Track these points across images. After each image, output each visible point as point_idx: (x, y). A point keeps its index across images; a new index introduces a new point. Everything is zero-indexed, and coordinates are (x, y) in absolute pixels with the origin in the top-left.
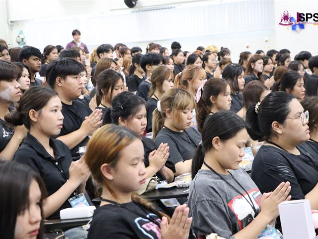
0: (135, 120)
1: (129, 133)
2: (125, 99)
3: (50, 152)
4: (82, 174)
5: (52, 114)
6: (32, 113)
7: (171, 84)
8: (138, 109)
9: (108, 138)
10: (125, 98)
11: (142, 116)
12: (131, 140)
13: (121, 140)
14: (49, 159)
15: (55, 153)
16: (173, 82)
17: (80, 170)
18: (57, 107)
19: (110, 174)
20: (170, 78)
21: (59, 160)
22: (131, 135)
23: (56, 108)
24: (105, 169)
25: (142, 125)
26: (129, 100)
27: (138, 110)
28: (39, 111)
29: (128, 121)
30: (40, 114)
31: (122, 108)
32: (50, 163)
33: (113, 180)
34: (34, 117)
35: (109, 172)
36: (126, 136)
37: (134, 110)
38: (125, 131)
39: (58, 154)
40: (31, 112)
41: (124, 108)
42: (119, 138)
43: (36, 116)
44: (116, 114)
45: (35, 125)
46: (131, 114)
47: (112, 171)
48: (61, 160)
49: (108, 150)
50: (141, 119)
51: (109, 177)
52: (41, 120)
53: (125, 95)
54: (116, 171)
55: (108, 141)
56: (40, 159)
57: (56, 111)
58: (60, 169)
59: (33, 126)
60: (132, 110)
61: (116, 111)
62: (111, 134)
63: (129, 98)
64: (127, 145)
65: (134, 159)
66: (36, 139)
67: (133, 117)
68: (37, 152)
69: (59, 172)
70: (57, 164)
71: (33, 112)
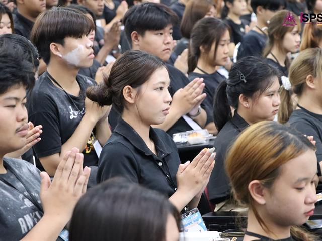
0: (265, 100)
1: (297, 139)
2: (249, 68)
3: (151, 146)
4: (197, 183)
5: (156, 94)
6: (127, 91)
7: (298, 37)
8: (268, 82)
9: (264, 143)
10: (249, 66)
11: (274, 92)
12: (299, 151)
13: (283, 148)
14: (151, 158)
15: (157, 149)
16: (301, 35)
17: (194, 176)
18: (163, 83)
19: (262, 196)
20: (295, 29)
21: (163, 159)
22: (301, 142)
23: (161, 85)
24: (254, 188)
25: (273, 106)
26: (255, 70)
27: (269, 84)
28: (138, 88)
29: (254, 100)
30: (139, 93)
31: (245, 81)
32: (152, 163)
33: (265, 204)
34: (130, 96)
35: (260, 192)
36: (293, 144)
37: (264, 84)
38: (291, 135)
39: (161, 150)
40: (126, 89)
41: (247, 81)
42: (281, 145)
43: (133, 95)
44: (236, 90)
45: (131, 108)
46: (258, 90)
47: (265, 191)
48: (165, 159)
49: (263, 161)
50: (273, 97)
51: (260, 200)
52: (139, 100)
53: (250, 63)
54: (271, 193)
55: (264, 147)
56: (139, 157)
57: (161, 89)
58: (165, 172)
59: (127, 109)
60: (260, 83)
61: (235, 86)
62: (270, 138)
63: (255, 67)
64: (292, 157)
65: (300, 181)
66: (133, 129)
67: (260, 94)
68: (135, 147)
69: (164, 177)
70: (160, 164)
71: (129, 89)
